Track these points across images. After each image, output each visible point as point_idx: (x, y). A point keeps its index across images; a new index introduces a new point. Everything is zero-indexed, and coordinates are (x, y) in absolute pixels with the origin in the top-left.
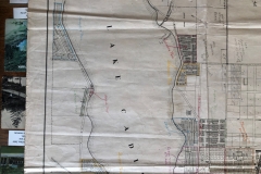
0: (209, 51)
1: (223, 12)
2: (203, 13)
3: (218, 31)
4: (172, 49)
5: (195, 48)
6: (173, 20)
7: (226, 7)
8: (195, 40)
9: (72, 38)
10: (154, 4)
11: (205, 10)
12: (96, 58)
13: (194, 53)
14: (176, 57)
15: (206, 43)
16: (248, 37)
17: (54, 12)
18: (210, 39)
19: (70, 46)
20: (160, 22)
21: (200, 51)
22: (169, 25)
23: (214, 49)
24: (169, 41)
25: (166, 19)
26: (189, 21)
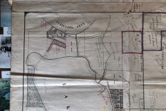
0: (131, 100)
1: (141, 73)
2: (127, 75)
3: (137, 87)
4: (106, 99)
5: (122, 98)
6: (107, 79)
7: (143, 70)
8: (122, 93)
9: (40, 92)
10: (94, 69)
11: (129, 73)
12: (55, 105)
13: (121, 102)
14: (109, 104)
15: (129, 95)
16: (158, 90)
17: (28, 75)
18: (132, 92)
19: (38, 97)
20: (98, 81)
21: (126, 100)
22: (104, 83)
23: (135, 99)
24: (104, 94)
25: (102, 79)
26: (117, 80)
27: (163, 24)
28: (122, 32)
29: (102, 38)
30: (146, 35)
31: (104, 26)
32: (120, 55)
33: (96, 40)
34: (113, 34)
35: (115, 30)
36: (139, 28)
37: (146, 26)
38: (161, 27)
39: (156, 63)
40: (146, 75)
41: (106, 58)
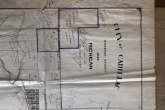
0: (48, 101)
1: (58, 72)
2: (43, 75)
3: (54, 86)
4: (22, 100)
5: (38, 98)
6: (21, 80)
7: (60, 68)
8: (38, 94)
10: (8, 69)
11: (44, 72)
13: (38, 103)
15: (45, 96)
16: (75, 89)
18: (48, 93)
20: (12, 82)
21: (42, 101)
22: (19, 83)
23: (51, 99)
24: (19, 95)
25: (17, 79)
26: (33, 80)
27: (80, 21)
28: (37, 29)
29: (16, 36)
30: (62, 32)
31: (17, 24)
32: (35, 53)
33: (9, 39)
34: (28, 32)
35: (29, 28)
36: (55, 25)
37: (63, 23)
38: (78, 24)
39: (73, 61)
40: (63, 74)
41: (21, 58)
